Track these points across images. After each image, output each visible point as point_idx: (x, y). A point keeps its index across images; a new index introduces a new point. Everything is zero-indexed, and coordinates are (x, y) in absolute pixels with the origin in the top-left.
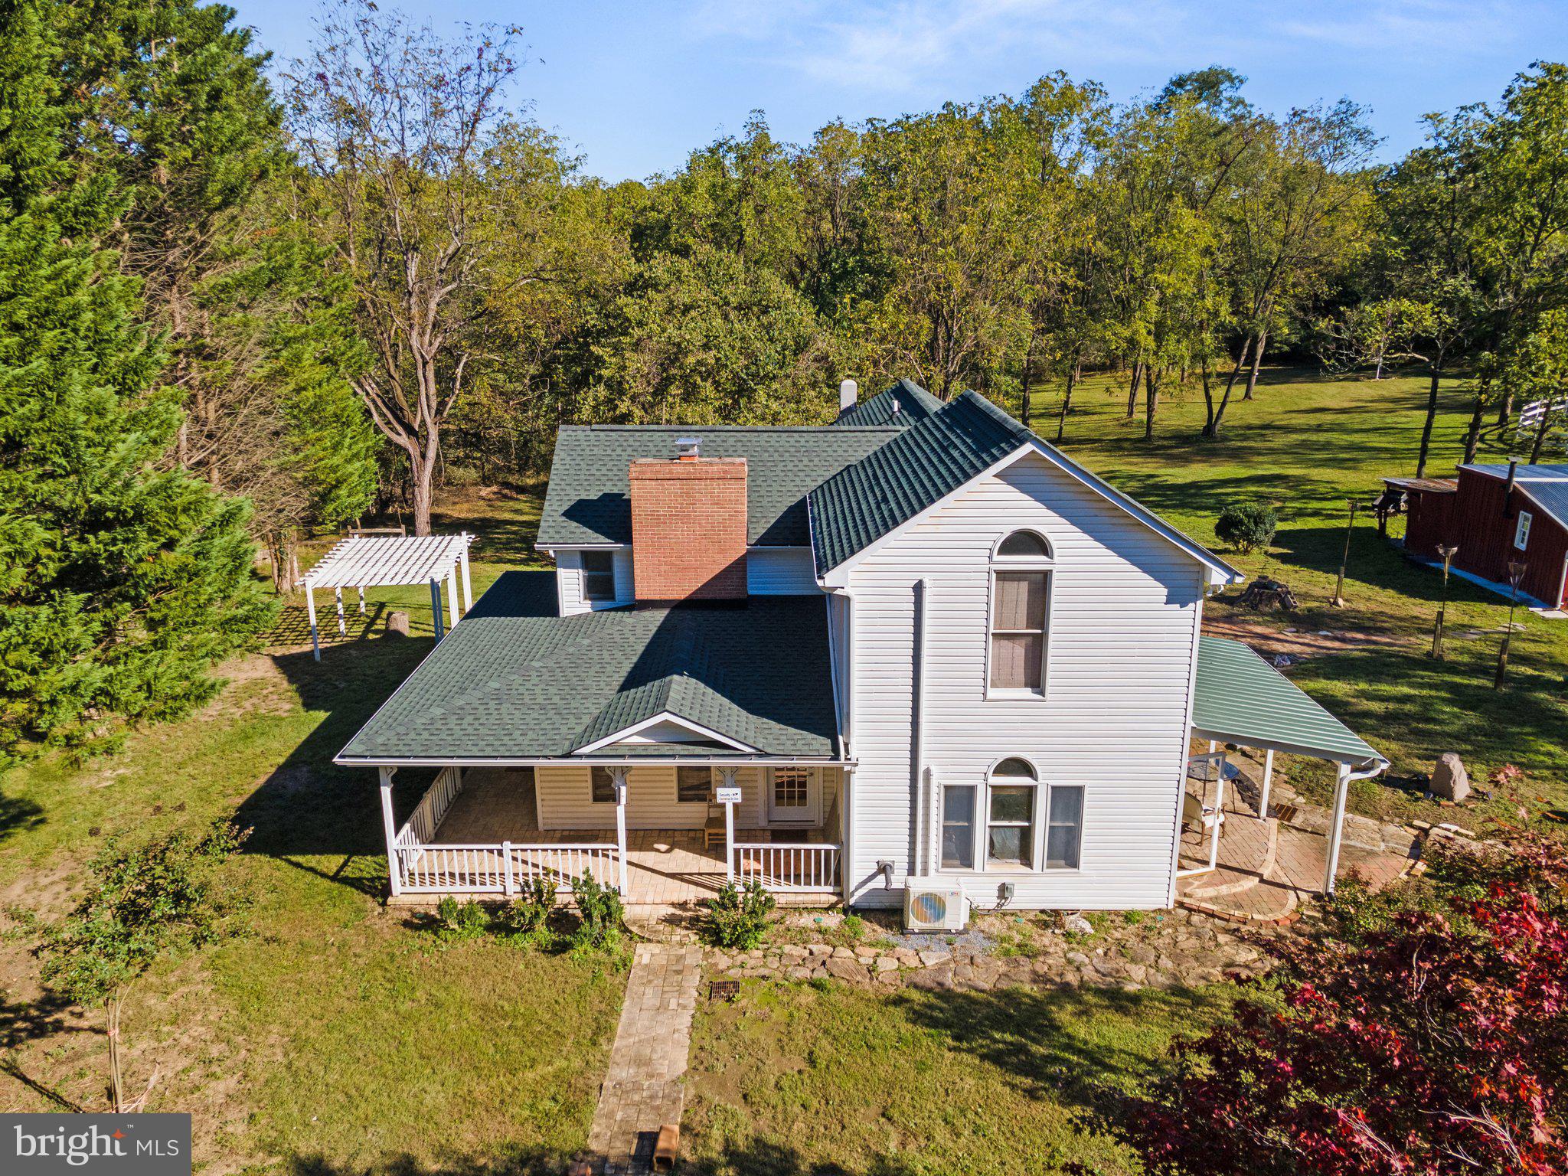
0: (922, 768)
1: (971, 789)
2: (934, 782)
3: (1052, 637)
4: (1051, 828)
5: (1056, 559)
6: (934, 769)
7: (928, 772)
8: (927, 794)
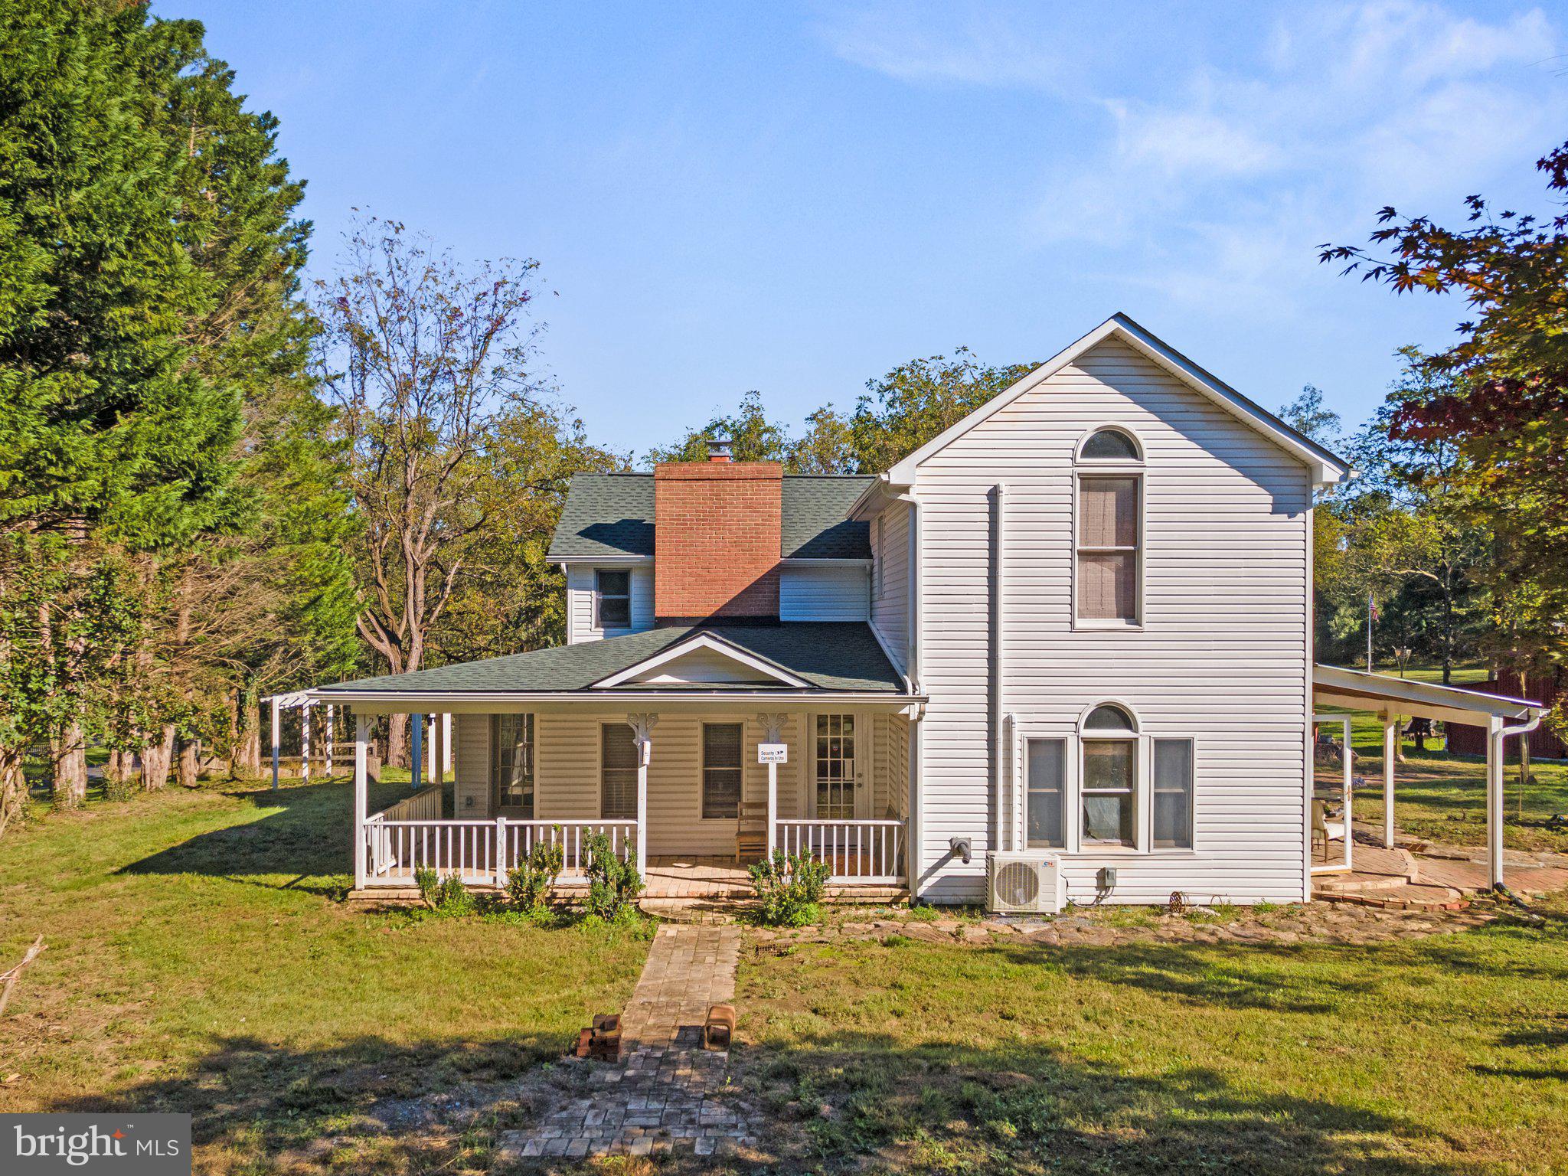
0: (1002, 717)
1: (1060, 743)
2: (1017, 735)
3: (1146, 553)
4: (1156, 794)
5: (1147, 462)
6: (1016, 718)
7: (1009, 722)
8: (1008, 749)
